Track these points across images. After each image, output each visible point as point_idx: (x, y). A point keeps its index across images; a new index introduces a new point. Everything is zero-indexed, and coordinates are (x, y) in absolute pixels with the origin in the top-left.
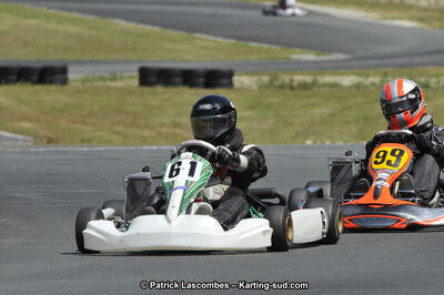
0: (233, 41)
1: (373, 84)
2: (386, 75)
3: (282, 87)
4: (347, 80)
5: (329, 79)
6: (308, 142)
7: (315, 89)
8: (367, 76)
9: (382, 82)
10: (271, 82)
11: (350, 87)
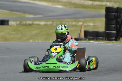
0: (8, 12)
1: (50, 24)
2: (53, 21)
3: (23, 25)
4: (42, 23)
5: (37, 22)
6: (31, 41)
7: (33, 26)
8: (48, 22)
9: (52, 23)
10: (20, 24)
11: (43, 25)
